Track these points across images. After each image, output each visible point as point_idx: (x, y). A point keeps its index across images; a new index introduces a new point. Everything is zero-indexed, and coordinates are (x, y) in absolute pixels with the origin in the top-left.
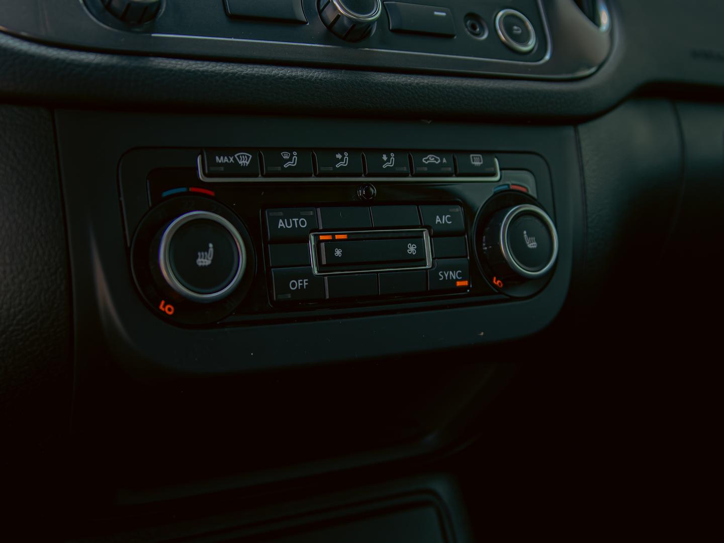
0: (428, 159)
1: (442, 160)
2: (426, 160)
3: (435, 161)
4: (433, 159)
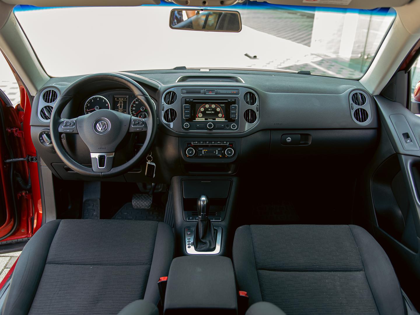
1: (220, 142)
2: (218, 142)
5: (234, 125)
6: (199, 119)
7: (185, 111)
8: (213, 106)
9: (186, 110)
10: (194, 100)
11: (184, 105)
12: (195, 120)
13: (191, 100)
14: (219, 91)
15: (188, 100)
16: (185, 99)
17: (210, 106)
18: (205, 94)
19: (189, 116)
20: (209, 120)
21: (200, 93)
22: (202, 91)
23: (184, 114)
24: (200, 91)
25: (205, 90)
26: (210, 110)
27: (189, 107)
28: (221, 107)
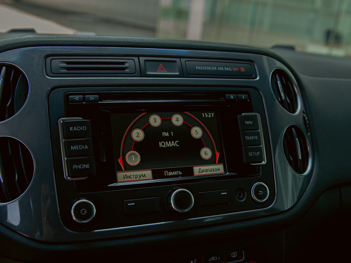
0: (212, 259)
1: (218, 258)
2: (210, 260)
3: (215, 259)
4: (214, 258)
5: (260, 187)
6: (129, 174)
7: (68, 146)
8: (177, 119)
9: (74, 144)
10: (103, 96)
11: (61, 121)
12: (116, 181)
13: (92, 97)
14: (190, 64)
15: (77, 98)
16: (67, 97)
17: (166, 120)
18: (142, 74)
19: (87, 166)
20: (171, 174)
21: (124, 69)
22: (129, 63)
23: (64, 159)
24: (123, 63)
25: (142, 59)
26: (166, 134)
27: (84, 128)
28: (205, 120)
